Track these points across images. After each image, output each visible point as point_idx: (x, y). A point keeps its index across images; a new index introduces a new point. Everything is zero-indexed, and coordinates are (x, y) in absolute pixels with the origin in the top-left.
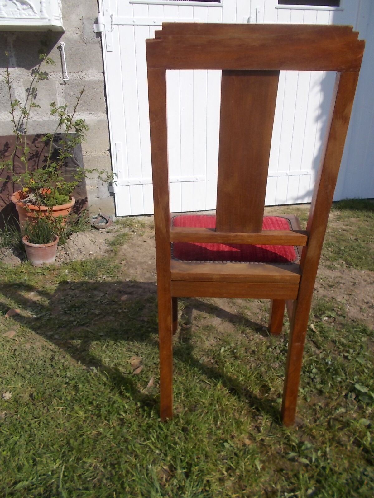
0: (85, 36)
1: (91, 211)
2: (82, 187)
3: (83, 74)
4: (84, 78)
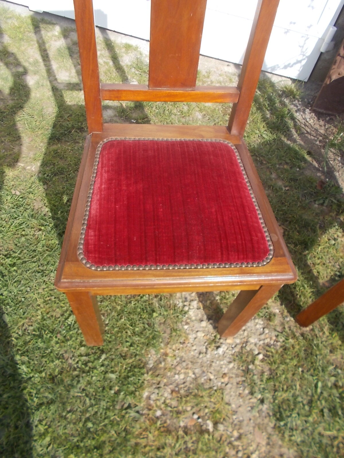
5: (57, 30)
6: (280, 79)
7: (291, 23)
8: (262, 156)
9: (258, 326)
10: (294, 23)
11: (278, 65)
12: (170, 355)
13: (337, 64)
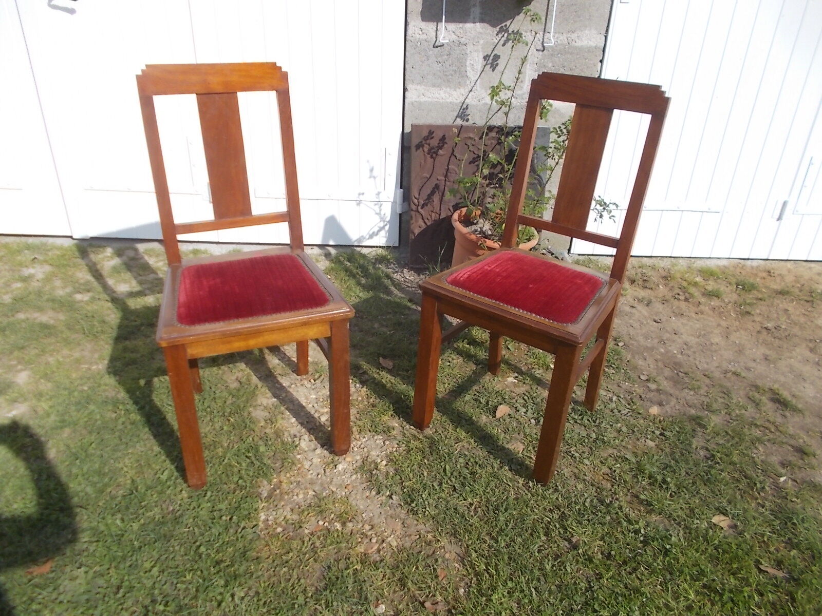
3: (574, 36)
4: (574, 43)
5: (109, 251)
6: (370, 249)
7: (359, 194)
8: (361, 312)
9: (378, 441)
10: (363, 194)
11: (362, 236)
12: (285, 481)
13: (414, 219)
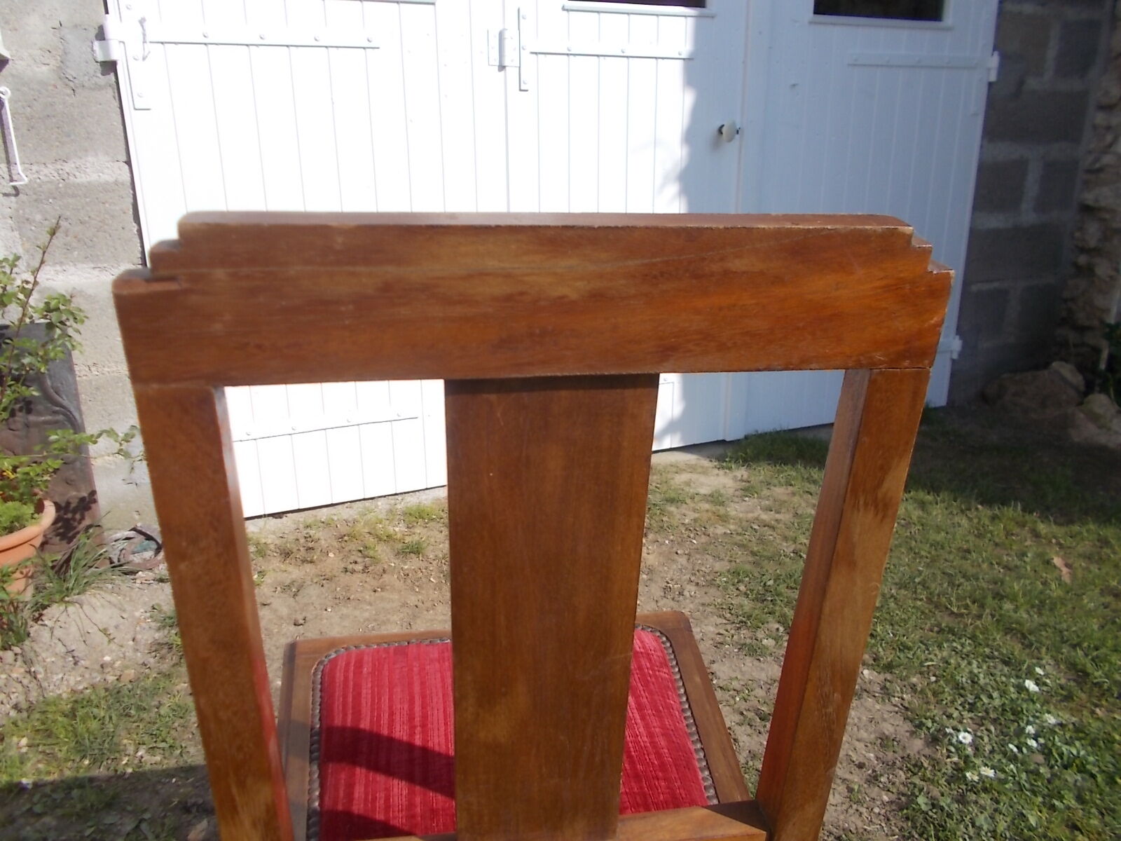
0: (69, 71)
1: (109, 526)
2: (78, 464)
3: (68, 167)
4: (72, 178)
